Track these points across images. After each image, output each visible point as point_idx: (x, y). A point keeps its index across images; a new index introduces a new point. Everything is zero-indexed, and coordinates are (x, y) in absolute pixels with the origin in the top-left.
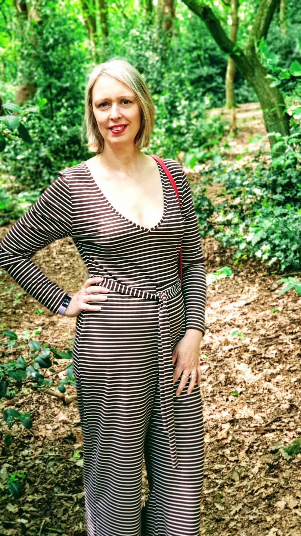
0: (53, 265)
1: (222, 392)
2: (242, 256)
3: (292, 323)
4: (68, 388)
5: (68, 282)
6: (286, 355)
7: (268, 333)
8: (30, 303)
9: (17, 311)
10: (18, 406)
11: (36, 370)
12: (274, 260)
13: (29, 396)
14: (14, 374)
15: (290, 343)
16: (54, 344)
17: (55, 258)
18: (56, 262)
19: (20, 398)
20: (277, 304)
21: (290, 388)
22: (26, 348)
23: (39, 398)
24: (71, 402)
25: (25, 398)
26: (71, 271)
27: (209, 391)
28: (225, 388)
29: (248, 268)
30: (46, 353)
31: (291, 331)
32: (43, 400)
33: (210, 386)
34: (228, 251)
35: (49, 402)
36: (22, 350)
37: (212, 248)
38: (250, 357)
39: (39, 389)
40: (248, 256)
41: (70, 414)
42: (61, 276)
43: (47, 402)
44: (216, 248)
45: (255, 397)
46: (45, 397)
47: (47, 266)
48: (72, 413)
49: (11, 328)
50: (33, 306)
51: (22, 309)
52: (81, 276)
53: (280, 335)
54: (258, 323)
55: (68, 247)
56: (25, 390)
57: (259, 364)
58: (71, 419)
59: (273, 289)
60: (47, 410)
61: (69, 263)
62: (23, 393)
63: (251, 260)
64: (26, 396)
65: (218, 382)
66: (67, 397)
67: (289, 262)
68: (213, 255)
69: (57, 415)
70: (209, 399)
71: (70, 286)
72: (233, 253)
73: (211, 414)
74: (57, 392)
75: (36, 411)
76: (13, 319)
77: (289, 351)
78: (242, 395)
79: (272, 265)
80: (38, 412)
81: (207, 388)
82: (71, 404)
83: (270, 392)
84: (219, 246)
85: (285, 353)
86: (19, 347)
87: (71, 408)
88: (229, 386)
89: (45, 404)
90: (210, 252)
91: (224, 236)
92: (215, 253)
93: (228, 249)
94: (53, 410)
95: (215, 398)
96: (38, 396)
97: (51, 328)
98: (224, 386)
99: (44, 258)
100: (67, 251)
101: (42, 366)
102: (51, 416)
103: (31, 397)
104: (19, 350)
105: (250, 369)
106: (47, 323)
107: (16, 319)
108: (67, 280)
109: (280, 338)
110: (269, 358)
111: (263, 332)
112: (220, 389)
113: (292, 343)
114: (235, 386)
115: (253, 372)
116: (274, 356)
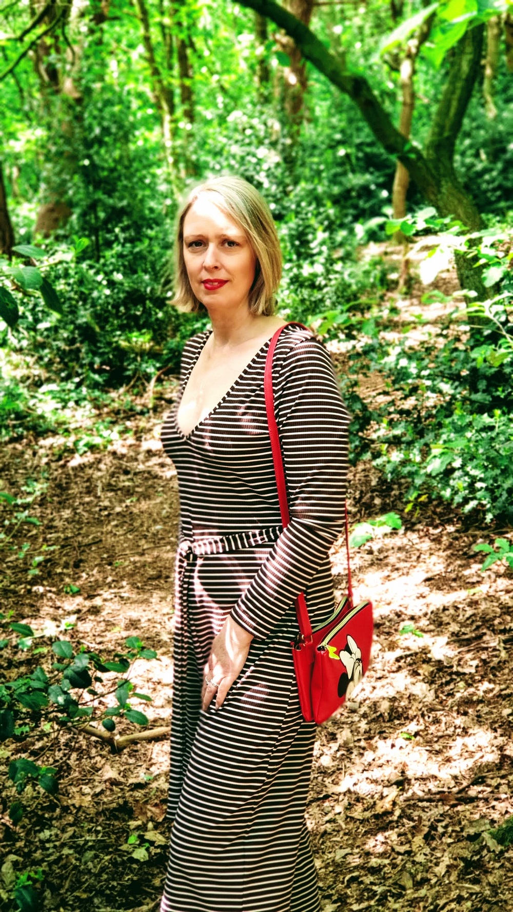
0: (97, 509)
1: (384, 732)
2: (419, 496)
3: (505, 613)
4: (120, 723)
5: (122, 538)
6: (493, 668)
7: (463, 630)
8: (56, 574)
9: (35, 588)
10: (34, 753)
11: (65, 693)
12: (472, 504)
13: (53, 736)
14: (27, 697)
15: (501, 649)
16: (97, 647)
17: (99, 497)
18: (101, 504)
19: (38, 740)
20: (479, 579)
21: (500, 727)
22: (49, 652)
23: (70, 740)
24: (125, 748)
25: (45, 739)
26: (127, 519)
27: (362, 730)
28: (388, 724)
29: (429, 517)
30: (82, 662)
31: (502, 627)
32: (76, 743)
33: (364, 722)
34: (396, 487)
35: (87, 746)
36: (42, 656)
37: (368, 482)
38: (432, 672)
39: (70, 724)
40: (429, 498)
41: (122, 769)
42: (109, 528)
43: (84, 747)
44: (374, 483)
45: (441, 740)
46: (81, 738)
47: (86, 511)
48: (127, 767)
49: (23, 618)
50: (62, 580)
51: (43, 585)
52: (145, 529)
53: (485, 634)
54: (447, 612)
55: (122, 477)
56: (46, 727)
57: (448, 683)
58: (124, 776)
59: (472, 553)
60: (83, 760)
61: (124, 505)
62: (42, 731)
63: (435, 503)
64: (48, 735)
65: (378, 714)
66: (118, 738)
67: (500, 509)
68: (369, 495)
69: (100, 769)
70: (363, 744)
71: (125, 545)
72: (403, 491)
73: (364, 770)
74: (101, 729)
75: (65, 762)
76: (27, 601)
77: (500, 662)
78: (418, 738)
79: (470, 512)
80: (68, 765)
81: (359, 725)
82: (125, 751)
83: (467, 733)
84: (380, 478)
85: (492, 665)
86: (36, 651)
87: (124, 758)
88: (397, 722)
89: (79, 750)
90: (364, 488)
91: (389, 462)
92: (373, 491)
93: (395, 484)
94: (93, 761)
95: (373, 742)
96: (68, 736)
97: (92, 617)
98: (388, 721)
99: (81, 497)
100: (121, 484)
101: (75, 684)
102: (89, 772)
103: (56, 738)
104: (37, 656)
105: (432, 692)
106: (85, 610)
107: (32, 602)
108: (119, 536)
109: (485, 638)
110: (464, 674)
111: (454, 627)
112: (381, 727)
113: (505, 648)
114: (407, 722)
115: (437, 697)
116: (473, 671)
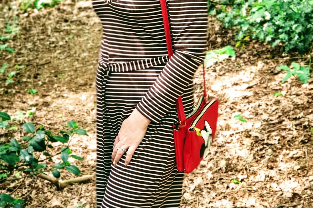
0: (48, 43)
1: (223, 179)
2: (244, 37)
3: (296, 108)
4: (62, 172)
5: (63, 60)
6: (289, 141)
7: (271, 118)
8: (23, 82)
9: (9, 91)
10: (9, 190)
11: (30, 154)
12: (277, 42)
13: (21, 180)
14: (7, 157)
15: (294, 130)
16: (48, 126)
17: (49, 36)
18: (50, 40)
19: (12, 182)
20: (281, 88)
21: (293, 176)
22: (18, 129)
23: (32, 182)
24: (65, 187)
25: (16, 181)
26: (66, 49)
27: (209, 178)
28: (225, 174)
29: (250, 50)
30: (41, 136)
31: (294, 117)
32: (35, 184)
33: (211, 172)
34: (230, 31)
35: (42, 186)
36: (14, 131)
37: (213, 28)
38: (252, 143)
39: (32, 173)
40: (251, 38)
41: (63, 200)
42: (55, 54)
43: (40, 187)
44: (217, 29)
45: (257, 184)
46: (38, 181)
47: (42, 44)
48: (66, 199)
49: (3, 108)
50: (27, 86)
51: (15, 89)
52: (77, 55)
53: (284, 120)
54: (261, 107)
55: (64, 24)
56: (17, 174)
57: (261, 150)
58: (65, 204)
59: (276, 72)
60: (40, 195)
61: (64, 41)
62: (14, 177)
63: (254, 41)
64: (18, 179)
65: (219, 168)
66: (61, 181)
67: (293, 45)
68: (214, 36)
69: (50, 200)
70: (209, 186)
71: (65, 65)
72: (235, 34)
73: (210, 202)
74: (51, 176)
75: (29, 195)
76: (5, 98)
77: (293, 137)
78: (243, 182)
79: (275, 47)
80: (30, 197)
81: (207, 174)
82: (65, 189)
83: (272, 180)
84: (220, 26)
85: (288, 139)
86: (11, 129)
87: (65, 193)
88: (230, 173)
89: (37, 188)
90: (211, 32)
91: (226, 16)
92: (216, 34)
93: (230, 29)
94: (46, 195)
95: (215, 185)
96: (31, 180)
97: (45, 108)
98: (225, 173)
99: (38, 36)
100: (63, 28)
101: (36, 149)
102: (43, 201)
103: (23, 181)
104: (11, 132)
105: (252, 155)
106: (41, 104)
107: (8, 99)
108: (62, 59)
109: (284, 123)
110: (271, 144)
111: (265, 116)
112: (221, 176)
113: (296, 129)
114: (237, 173)
115: (255, 158)
116: (276, 142)
